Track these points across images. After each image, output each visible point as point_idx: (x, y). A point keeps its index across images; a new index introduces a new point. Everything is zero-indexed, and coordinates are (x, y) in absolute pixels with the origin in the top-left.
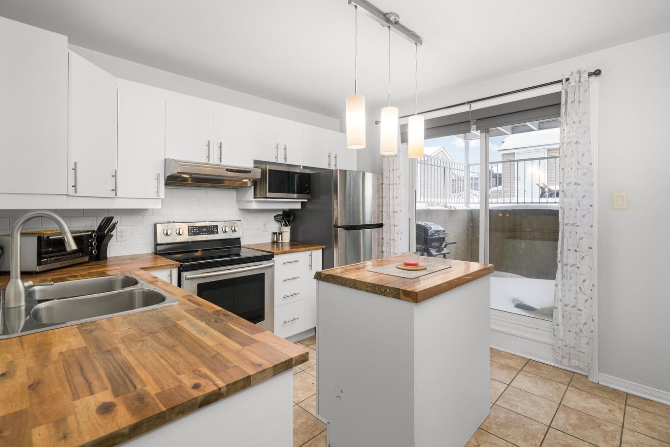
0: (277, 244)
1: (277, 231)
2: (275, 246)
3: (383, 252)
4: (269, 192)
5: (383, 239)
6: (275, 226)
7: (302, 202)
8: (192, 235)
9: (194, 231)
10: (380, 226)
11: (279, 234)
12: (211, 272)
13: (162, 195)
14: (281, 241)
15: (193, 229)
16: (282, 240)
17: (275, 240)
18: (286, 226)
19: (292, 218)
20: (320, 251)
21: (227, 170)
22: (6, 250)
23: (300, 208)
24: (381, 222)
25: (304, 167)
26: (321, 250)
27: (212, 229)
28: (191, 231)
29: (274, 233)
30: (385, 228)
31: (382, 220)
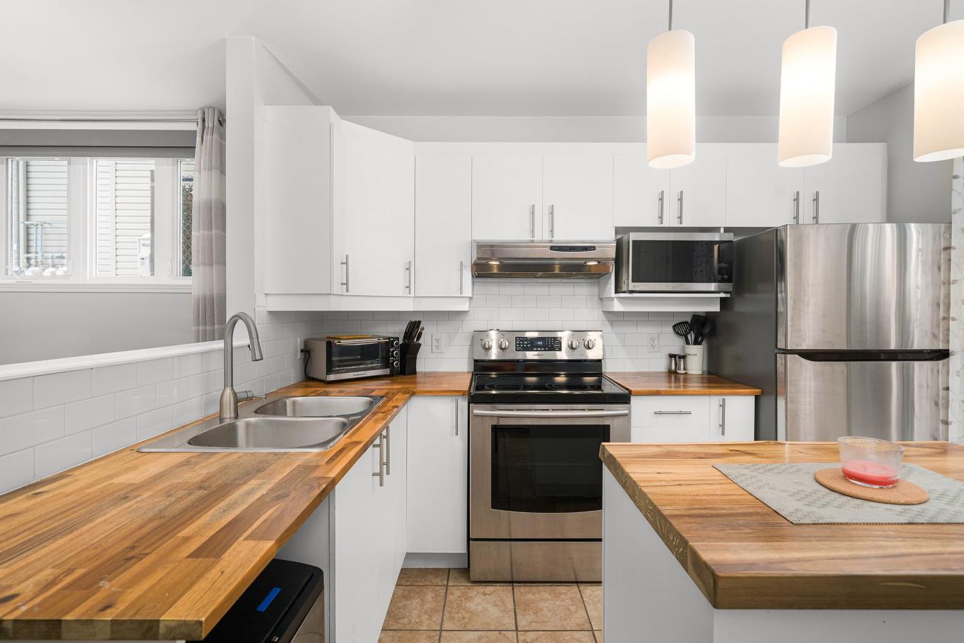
0: (676, 377)
1: (676, 351)
2: (673, 378)
3: (946, 423)
4: (633, 281)
5: (947, 389)
6: (674, 344)
7: (722, 299)
8: (520, 350)
9: (523, 344)
10: (943, 355)
11: (680, 357)
12: (512, 410)
13: (468, 292)
14: (682, 371)
15: (523, 341)
16: (684, 369)
17: (673, 368)
18: (696, 343)
19: (707, 330)
20: (752, 400)
21: (552, 248)
22: (312, 354)
23: (719, 310)
24: (941, 347)
25: (727, 230)
26: (754, 397)
27: (551, 343)
28: (520, 344)
29: (672, 356)
30: (954, 362)
31: (948, 342)
